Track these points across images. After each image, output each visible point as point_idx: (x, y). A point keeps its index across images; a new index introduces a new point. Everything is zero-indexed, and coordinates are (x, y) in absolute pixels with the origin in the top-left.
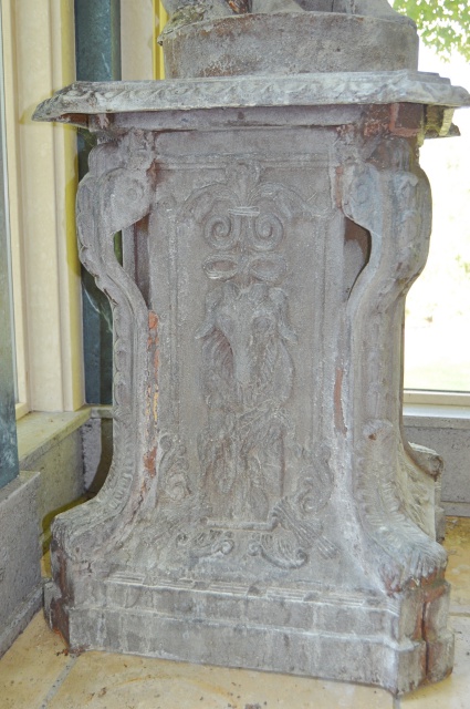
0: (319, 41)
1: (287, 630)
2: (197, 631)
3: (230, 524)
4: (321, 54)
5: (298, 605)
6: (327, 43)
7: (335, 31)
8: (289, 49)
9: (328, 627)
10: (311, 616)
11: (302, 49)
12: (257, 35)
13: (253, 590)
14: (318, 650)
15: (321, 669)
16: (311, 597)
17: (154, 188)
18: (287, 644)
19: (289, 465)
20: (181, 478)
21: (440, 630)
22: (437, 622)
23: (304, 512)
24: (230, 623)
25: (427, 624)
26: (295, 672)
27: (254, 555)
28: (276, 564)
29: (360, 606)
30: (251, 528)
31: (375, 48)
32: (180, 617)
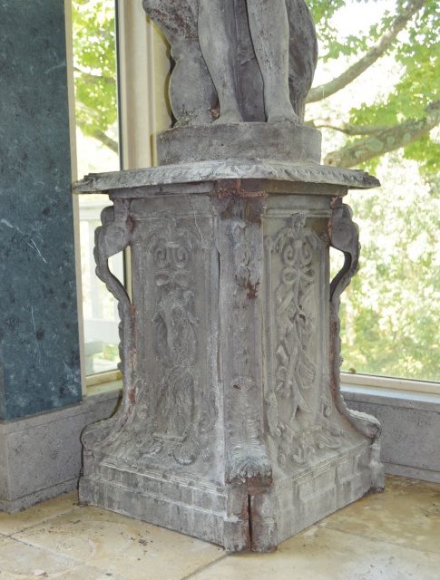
0: (210, 141)
1: (179, 504)
2: (138, 499)
3: (164, 436)
4: (212, 149)
5: (185, 488)
6: (215, 142)
7: (219, 134)
8: (194, 147)
9: (200, 505)
10: (191, 496)
11: (200, 146)
12: (179, 140)
13: (164, 476)
14: (193, 518)
15: (194, 531)
16: (190, 484)
17: (132, 231)
18: (179, 513)
19: (197, 403)
20: (146, 407)
21: (266, 518)
22: (263, 512)
23: (201, 433)
24: (153, 495)
25: (253, 511)
26: (183, 531)
27: (170, 455)
28: (177, 461)
29: (213, 492)
30: (173, 440)
31: (249, 141)
32: (132, 490)
